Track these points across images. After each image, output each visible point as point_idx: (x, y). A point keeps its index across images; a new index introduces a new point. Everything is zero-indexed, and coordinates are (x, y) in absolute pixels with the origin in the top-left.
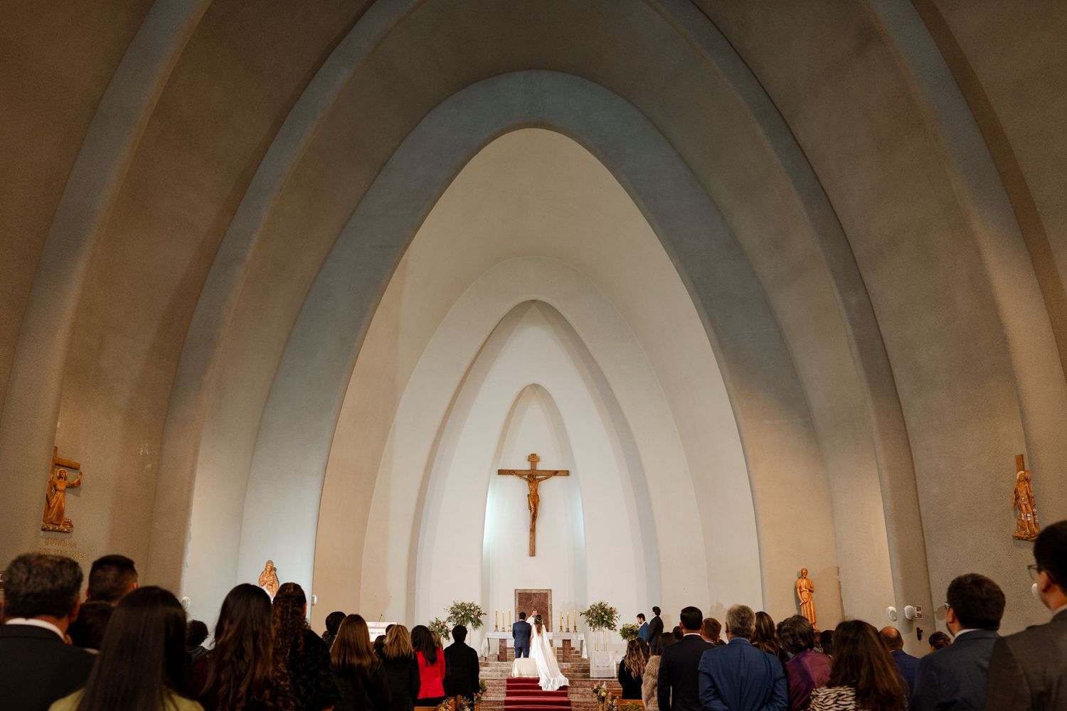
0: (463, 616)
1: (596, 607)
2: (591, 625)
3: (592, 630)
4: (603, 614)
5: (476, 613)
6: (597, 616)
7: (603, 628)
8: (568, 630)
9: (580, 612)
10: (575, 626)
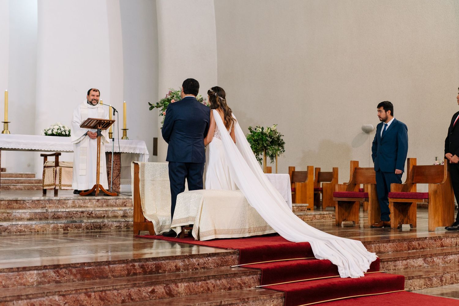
8: (111, 134)
9: (149, 103)
10: (124, 129)
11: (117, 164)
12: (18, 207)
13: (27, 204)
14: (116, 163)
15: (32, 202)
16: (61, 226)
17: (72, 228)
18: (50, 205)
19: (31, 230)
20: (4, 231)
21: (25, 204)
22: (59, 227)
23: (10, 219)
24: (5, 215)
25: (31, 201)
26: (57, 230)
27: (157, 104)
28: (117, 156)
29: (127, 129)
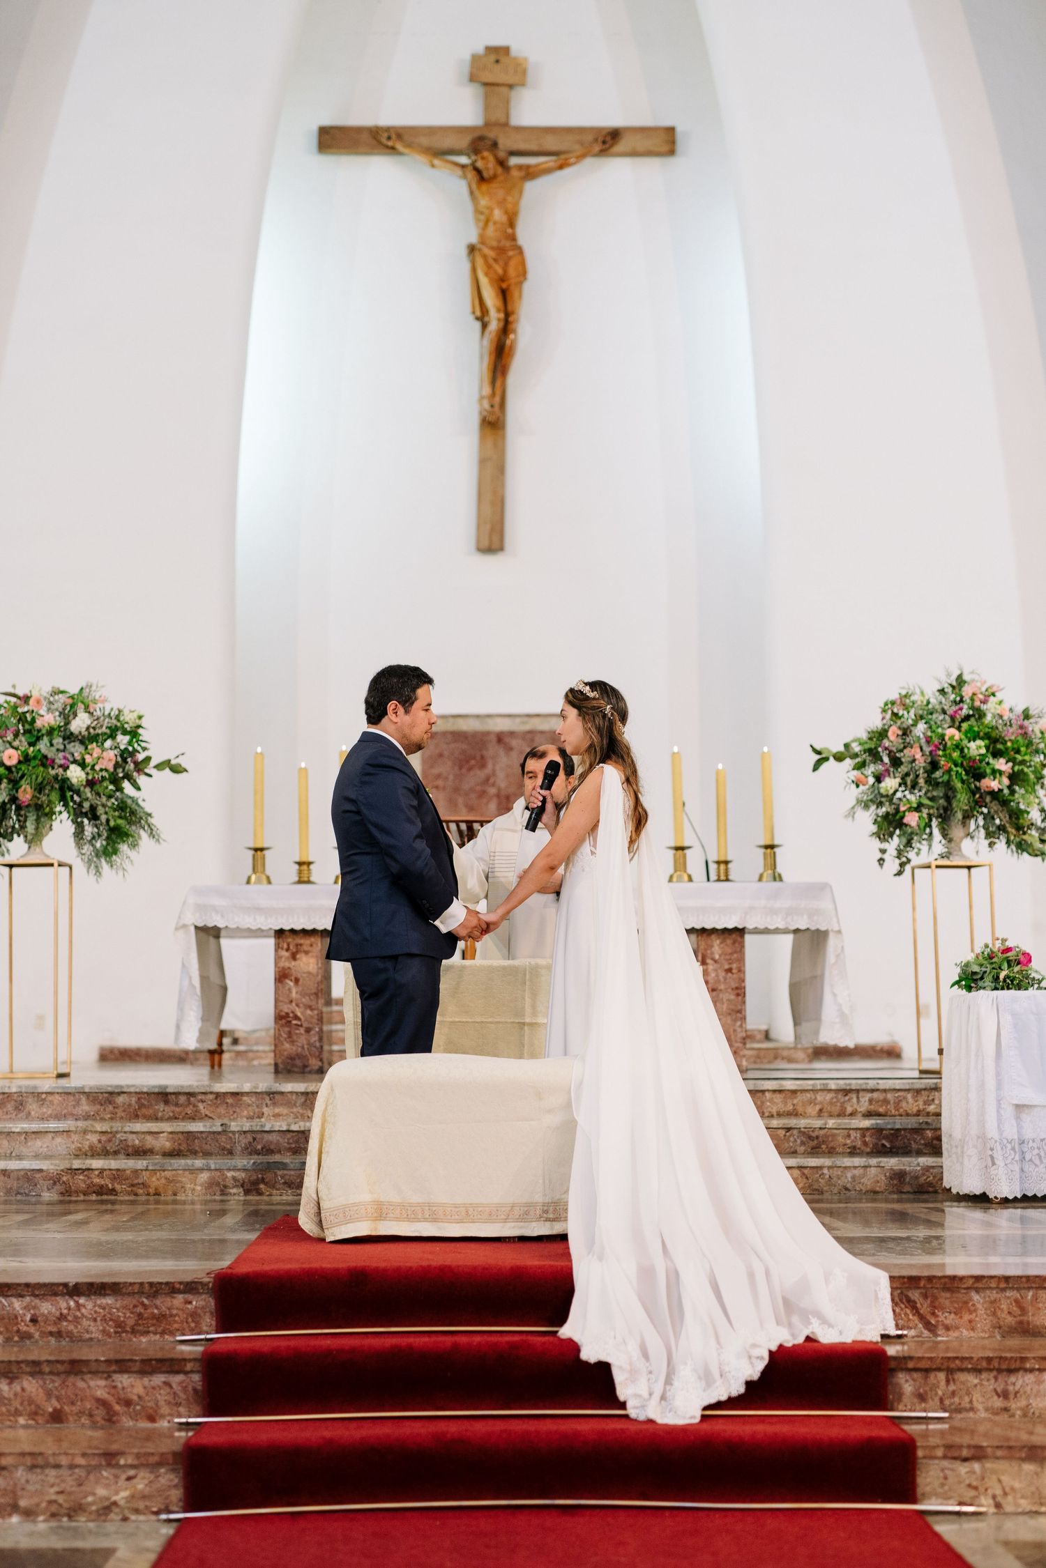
0: (9, 776)
1: (926, 712)
2: (886, 827)
3: (892, 864)
4: (976, 748)
5: (104, 757)
6: (934, 765)
7: (974, 846)
8: (722, 867)
9: (811, 746)
10: (767, 847)
11: (729, 970)
13: (201, 1105)
14: (727, 967)
15: (216, 1098)
17: (274, 1187)
18: (277, 1111)
21: (194, 1106)
25: (212, 1096)
26: (221, 1190)
27: (847, 746)
28: (729, 942)
29: (776, 843)
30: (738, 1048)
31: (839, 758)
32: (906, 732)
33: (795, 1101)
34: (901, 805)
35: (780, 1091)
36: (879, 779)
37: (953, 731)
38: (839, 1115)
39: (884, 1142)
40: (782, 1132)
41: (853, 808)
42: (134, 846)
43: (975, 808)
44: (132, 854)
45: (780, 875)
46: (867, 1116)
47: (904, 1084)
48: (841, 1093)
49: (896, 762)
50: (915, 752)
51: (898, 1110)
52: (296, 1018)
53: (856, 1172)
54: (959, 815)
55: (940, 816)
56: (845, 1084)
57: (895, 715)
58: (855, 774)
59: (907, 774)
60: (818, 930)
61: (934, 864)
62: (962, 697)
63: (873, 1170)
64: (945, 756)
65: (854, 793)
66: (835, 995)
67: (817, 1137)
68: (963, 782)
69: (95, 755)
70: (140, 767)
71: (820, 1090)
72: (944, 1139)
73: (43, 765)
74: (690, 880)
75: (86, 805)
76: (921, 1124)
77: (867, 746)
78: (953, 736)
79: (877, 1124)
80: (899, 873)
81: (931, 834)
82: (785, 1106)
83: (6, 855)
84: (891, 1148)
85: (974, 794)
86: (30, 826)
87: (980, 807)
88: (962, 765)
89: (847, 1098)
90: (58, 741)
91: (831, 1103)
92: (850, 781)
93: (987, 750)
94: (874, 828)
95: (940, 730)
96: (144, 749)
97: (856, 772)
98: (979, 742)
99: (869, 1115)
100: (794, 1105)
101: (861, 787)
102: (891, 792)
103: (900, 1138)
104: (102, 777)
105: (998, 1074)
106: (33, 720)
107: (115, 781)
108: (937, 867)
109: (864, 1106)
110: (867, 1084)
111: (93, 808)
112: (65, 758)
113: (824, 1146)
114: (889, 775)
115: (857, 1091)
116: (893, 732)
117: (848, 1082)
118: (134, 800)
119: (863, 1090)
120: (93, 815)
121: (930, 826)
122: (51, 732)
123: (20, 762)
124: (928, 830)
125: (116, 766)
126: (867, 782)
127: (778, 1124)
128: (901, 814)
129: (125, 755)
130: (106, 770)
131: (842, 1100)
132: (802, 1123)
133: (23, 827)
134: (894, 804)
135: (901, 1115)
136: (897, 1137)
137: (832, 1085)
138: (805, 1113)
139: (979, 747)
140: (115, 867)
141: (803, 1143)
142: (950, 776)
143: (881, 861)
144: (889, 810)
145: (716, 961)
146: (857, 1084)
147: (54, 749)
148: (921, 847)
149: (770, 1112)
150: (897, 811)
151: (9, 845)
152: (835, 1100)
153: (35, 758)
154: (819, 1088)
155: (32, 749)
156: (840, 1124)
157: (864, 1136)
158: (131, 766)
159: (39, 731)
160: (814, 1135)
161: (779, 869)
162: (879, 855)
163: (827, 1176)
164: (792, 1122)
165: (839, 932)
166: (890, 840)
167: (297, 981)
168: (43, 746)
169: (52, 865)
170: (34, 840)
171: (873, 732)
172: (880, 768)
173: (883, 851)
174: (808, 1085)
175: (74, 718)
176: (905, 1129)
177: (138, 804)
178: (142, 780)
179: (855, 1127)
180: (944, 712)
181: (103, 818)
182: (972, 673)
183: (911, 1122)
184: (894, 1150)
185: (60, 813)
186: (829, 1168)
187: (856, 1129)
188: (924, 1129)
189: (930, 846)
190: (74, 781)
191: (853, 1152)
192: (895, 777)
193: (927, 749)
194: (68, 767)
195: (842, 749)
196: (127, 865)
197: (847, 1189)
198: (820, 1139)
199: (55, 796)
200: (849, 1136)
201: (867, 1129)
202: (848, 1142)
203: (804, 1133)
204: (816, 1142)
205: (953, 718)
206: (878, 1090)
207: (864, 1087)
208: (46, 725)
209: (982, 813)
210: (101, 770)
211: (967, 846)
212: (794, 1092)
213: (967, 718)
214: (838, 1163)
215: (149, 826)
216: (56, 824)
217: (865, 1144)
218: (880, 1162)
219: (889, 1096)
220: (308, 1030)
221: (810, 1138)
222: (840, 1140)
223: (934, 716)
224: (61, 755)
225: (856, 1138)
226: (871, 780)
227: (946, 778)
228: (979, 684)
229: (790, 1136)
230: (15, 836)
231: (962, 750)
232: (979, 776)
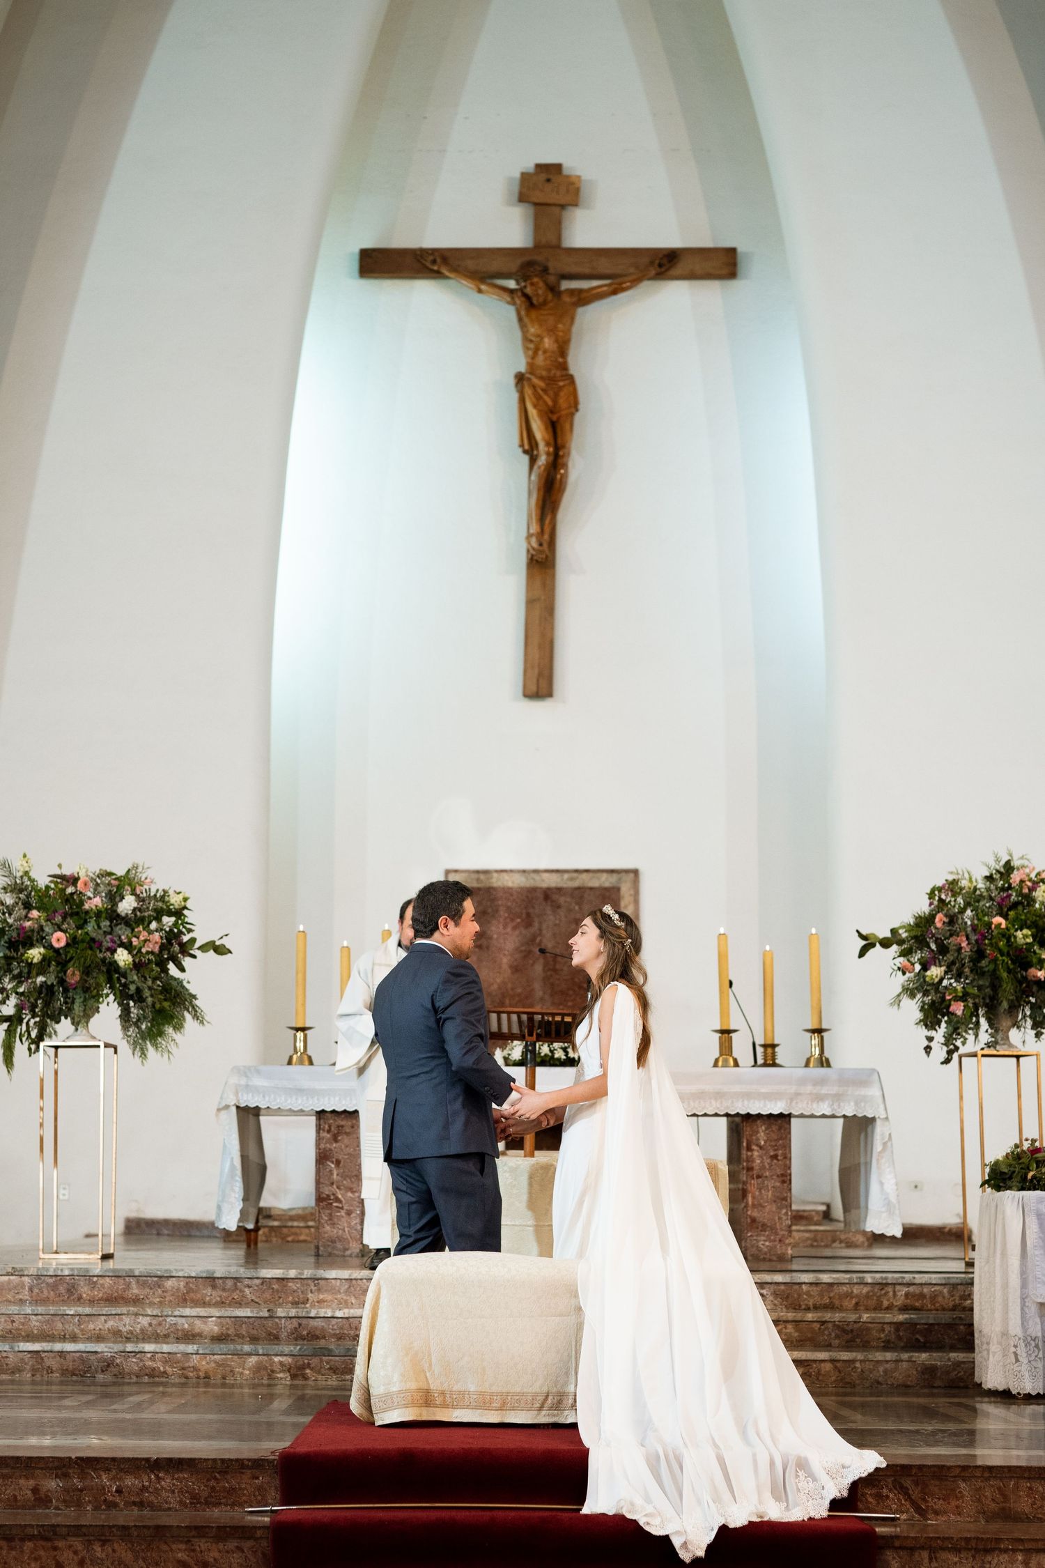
0: (58, 958)
1: (973, 898)
2: (933, 1014)
3: (939, 1052)
4: (1023, 936)
5: (150, 939)
6: (979, 954)
8: (769, 1050)
9: (858, 931)
10: (813, 1031)
11: (775, 1157)
12: (219, 1299)
13: (247, 1291)
14: (772, 1154)
15: (262, 1283)
16: (281, 1363)
17: (319, 1372)
18: (321, 1297)
19: (185, 1372)
20: (103, 1371)
21: (241, 1291)
22: (277, 1368)
23: (158, 1335)
24: (144, 1321)
25: (257, 1282)
26: (269, 1375)
27: (894, 931)
28: (774, 1128)
29: (824, 1027)
30: (784, 1235)
31: (885, 944)
32: (952, 920)
33: (832, 1295)
34: (947, 994)
35: (817, 1284)
36: (925, 967)
37: (998, 920)
38: (875, 1309)
39: (918, 1336)
40: (816, 1326)
41: (899, 995)
42: (178, 1027)
43: (1022, 997)
44: (177, 1036)
45: (827, 1060)
46: (904, 1310)
47: (940, 1278)
48: (877, 1287)
49: (943, 949)
50: (961, 940)
51: (934, 1305)
52: (338, 1200)
53: (887, 1366)
54: (1005, 1005)
55: (986, 1005)
56: (882, 1278)
57: (940, 900)
58: (901, 961)
59: (953, 963)
60: (865, 1117)
61: (980, 1053)
62: (1010, 885)
63: (905, 1365)
64: (991, 945)
65: (901, 979)
66: (882, 1184)
67: (852, 1331)
68: (1009, 971)
69: (142, 938)
70: (185, 949)
71: (856, 1283)
72: (976, 1335)
73: (91, 948)
74: (736, 1064)
75: (133, 988)
76: (953, 1319)
77: (913, 934)
78: (1000, 924)
79: (911, 1318)
80: (947, 1061)
81: (978, 1023)
82: (821, 1299)
83: (54, 1036)
84: (925, 1343)
85: (1020, 983)
86: (77, 1007)
87: (1028, 996)
88: (1008, 954)
89: (883, 1292)
90: (105, 924)
91: (867, 1296)
92: (896, 968)
93: (1034, 940)
94: (919, 1015)
95: (986, 918)
96: (190, 931)
97: (901, 959)
98: (1026, 931)
99: (904, 1309)
100: (830, 1298)
101: (908, 975)
102: (936, 980)
103: (933, 1333)
104: (148, 959)
105: (1023, 1273)
106: (82, 903)
107: (162, 966)
108: (983, 1056)
109: (899, 1302)
110: (904, 1278)
111: (138, 990)
112: (113, 941)
113: (858, 1340)
114: (935, 965)
115: (894, 1284)
116: (940, 919)
117: (884, 1275)
118: (180, 982)
119: (900, 1284)
120: (139, 997)
121: (977, 1016)
122: (98, 914)
123: (68, 945)
124: (974, 1019)
125: (162, 947)
126: (914, 970)
127: (813, 1318)
128: (947, 1003)
129: (172, 937)
130: (152, 953)
131: (878, 1294)
132: (837, 1316)
133: (70, 1009)
134: (939, 992)
135: (937, 1310)
136: (931, 1331)
137: (869, 1278)
138: (841, 1306)
139: (1025, 936)
140: (160, 1049)
141: (837, 1337)
142: (996, 965)
143: (928, 1049)
144: (934, 998)
145: (761, 1148)
146: (893, 1277)
147: (101, 932)
148: (967, 1036)
149: (807, 1305)
150: (943, 999)
151: (57, 1026)
152: (871, 1294)
153: (83, 941)
154: (855, 1281)
155: (80, 932)
156: (874, 1318)
157: (897, 1330)
158: (177, 948)
159: (87, 912)
160: (849, 1328)
161: (826, 1054)
162: (926, 1043)
163: (859, 1370)
164: (828, 1316)
165: (887, 1118)
166: (937, 1027)
167: (338, 1163)
168: (90, 927)
169: (99, 1046)
170: (81, 1021)
171: (920, 917)
172: (926, 954)
173: (930, 1039)
174: (845, 1279)
175: (121, 900)
176: (938, 1324)
177: (183, 987)
178: (187, 962)
179: (889, 1321)
180: (991, 899)
181: (150, 1000)
182: (1022, 858)
183: (945, 1317)
184: (928, 1345)
185: (107, 995)
186: (861, 1361)
187: (890, 1323)
188: (957, 1324)
189: (977, 1036)
190: (121, 964)
191: (887, 1346)
192: (941, 966)
193: (973, 938)
194: (115, 951)
195: (889, 935)
196: (172, 1048)
197: (878, 1383)
198: (855, 1333)
199: (102, 979)
200: (883, 1330)
201: (901, 1324)
202: (882, 1336)
203: (838, 1327)
204: (850, 1336)
205: (1000, 906)
206: (914, 1284)
207: (900, 1281)
208: (94, 908)
209: (1029, 1002)
210: (148, 953)
211: (1014, 1035)
212: (831, 1285)
213: (1015, 905)
214: (870, 1357)
215: (193, 1007)
216: (102, 1007)
217: (900, 1338)
218: (911, 1357)
219: (926, 1290)
220: (349, 1213)
221: (844, 1331)
222: (875, 1333)
223: (981, 903)
224: (109, 937)
225: (890, 1332)
226: (918, 967)
227: (992, 967)
228: (1027, 870)
229: (826, 1329)
230: (63, 1018)
231: (1008, 939)
232: (1026, 965)
